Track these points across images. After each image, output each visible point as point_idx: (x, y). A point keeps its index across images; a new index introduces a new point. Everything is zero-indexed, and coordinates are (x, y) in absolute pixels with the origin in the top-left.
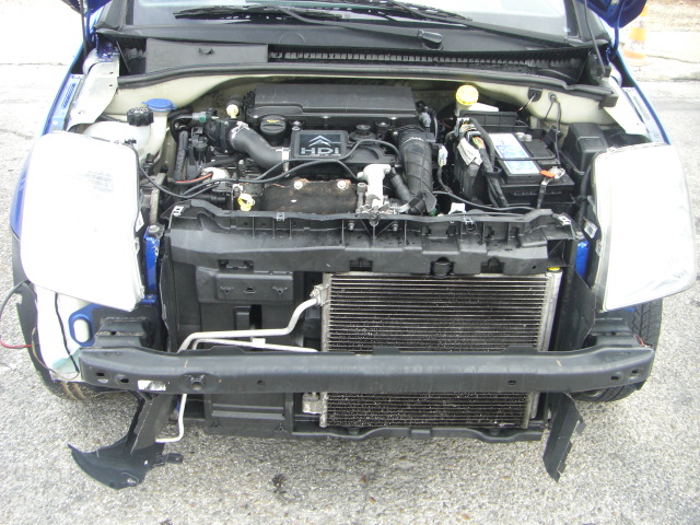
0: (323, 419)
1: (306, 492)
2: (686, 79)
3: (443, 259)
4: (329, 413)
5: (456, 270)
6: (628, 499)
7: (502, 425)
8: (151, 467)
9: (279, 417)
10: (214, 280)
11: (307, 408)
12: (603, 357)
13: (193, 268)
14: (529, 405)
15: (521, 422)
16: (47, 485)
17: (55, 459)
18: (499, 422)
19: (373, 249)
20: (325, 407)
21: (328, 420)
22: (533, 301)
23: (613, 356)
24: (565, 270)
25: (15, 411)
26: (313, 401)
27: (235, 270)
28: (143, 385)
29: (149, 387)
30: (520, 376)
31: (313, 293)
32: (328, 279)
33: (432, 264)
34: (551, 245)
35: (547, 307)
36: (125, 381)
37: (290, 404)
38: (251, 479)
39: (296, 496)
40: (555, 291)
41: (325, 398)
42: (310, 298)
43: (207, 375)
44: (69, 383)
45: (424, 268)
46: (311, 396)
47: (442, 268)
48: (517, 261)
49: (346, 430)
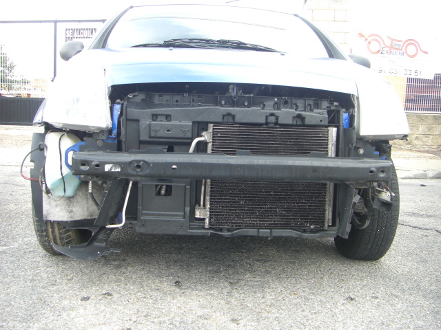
0: (207, 221)
1: (195, 286)
2: (410, 178)
3: (272, 115)
4: (210, 218)
5: (280, 121)
7: (312, 227)
9: (181, 219)
10: (150, 124)
11: (198, 215)
13: (138, 121)
14: (327, 213)
15: (323, 225)
16: (32, 280)
17: (38, 273)
18: (311, 225)
19: (235, 108)
20: (208, 213)
21: (210, 223)
22: (322, 143)
26: (201, 209)
27: (161, 121)
28: (107, 168)
29: (111, 169)
30: (318, 167)
31: (203, 135)
32: (211, 127)
33: (267, 117)
35: (330, 146)
36: (97, 166)
37: (188, 209)
38: (161, 282)
39: (189, 287)
40: (335, 139)
41: (208, 206)
42: (201, 136)
43: (145, 162)
44: (52, 223)
45: (263, 121)
46: (200, 205)
47: (272, 119)
48: (311, 116)
49: (221, 230)
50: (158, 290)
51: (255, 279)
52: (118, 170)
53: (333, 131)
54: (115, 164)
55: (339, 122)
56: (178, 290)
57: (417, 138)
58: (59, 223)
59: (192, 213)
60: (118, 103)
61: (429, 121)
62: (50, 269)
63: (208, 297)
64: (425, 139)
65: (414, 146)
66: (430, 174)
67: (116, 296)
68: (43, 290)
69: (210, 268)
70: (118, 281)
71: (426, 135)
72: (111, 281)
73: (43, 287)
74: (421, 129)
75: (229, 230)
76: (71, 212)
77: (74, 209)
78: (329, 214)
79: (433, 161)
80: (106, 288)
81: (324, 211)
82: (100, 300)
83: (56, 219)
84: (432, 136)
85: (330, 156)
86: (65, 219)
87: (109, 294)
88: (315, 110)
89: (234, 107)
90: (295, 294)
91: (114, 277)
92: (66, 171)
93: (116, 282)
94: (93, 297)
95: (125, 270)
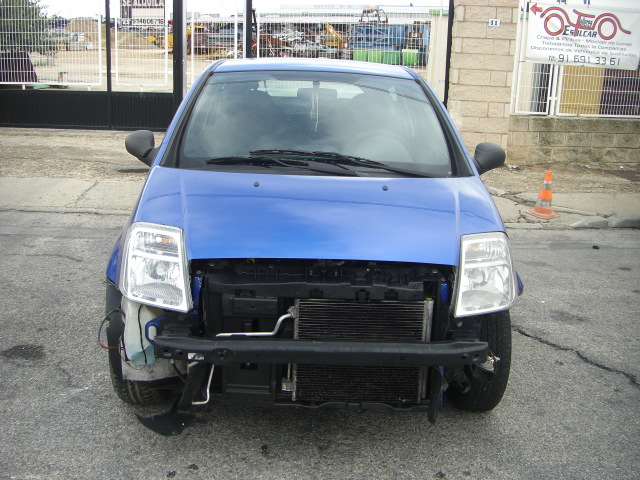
0: (294, 394)
1: (282, 453)
2: (585, 228)
3: (363, 290)
4: (298, 391)
5: (371, 297)
6: (492, 460)
7: (404, 401)
8: (186, 426)
9: (267, 393)
10: (233, 301)
11: (285, 388)
12: (456, 346)
13: (221, 295)
14: (420, 387)
15: (416, 398)
16: (115, 447)
17: (120, 434)
18: (402, 398)
19: (323, 284)
20: (295, 387)
21: (297, 396)
22: (417, 317)
23: (462, 346)
24: (435, 300)
25: (90, 410)
26: (288, 382)
27: (245, 296)
28: (191, 356)
29: (194, 358)
30: (406, 354)
31: (289, 310)
32: (298, 302)
33: (357, 293)
34: (425, 284)
35: (425, 321)
36: (180, 353)
37: (274, 383)
38: (247, 447)
39: (276, 455)
40: (430, 312)
41: (295, 380)
42: (287, 313)
43: (228, 350)
44: (133, 383)
45: (352, 296)
46: (286, 378)
47: (362, 295)
48: (405, 292)
49: (308, 403)
50: (244, 459)
51: (346, 442)
52: (202, 358)
53: (429, 304)
54: (198, 352)
55: (436, 294)
56: (265, 459)
57: (609, 153)
58: (139, 382)
59: (279, 386)
60: (199, 276)
61: (627, 129)
62: (131, 428)
63: (295, 470)
64: (620, 154)
65: (604, 163)
66: (614, 221)
67: (202, 469)
68: (127, 462)
69: (301, 424)
70: (203, 446)
71: (622, 149)
72: (196, 447)
73: (128, 457)
74: (615, 140)
75: (317, 403)
76: (151, 372)
77: (155, 369)
78: (422, 388)
79: (623, 197)
80: (192, 459)
81: (417, 386)
82: (186, 475)
83: (136, 379)
84: (630, 151)
85: (423, 340)
86: (146, 379)
87: (194, 467)
88: (411, 284)
89: (322, 282)
90: (385, 467)
91: (199, 440)
92: (147, 344)
93: (201, 447)
94: (178, 472)
95: (209, 428)
